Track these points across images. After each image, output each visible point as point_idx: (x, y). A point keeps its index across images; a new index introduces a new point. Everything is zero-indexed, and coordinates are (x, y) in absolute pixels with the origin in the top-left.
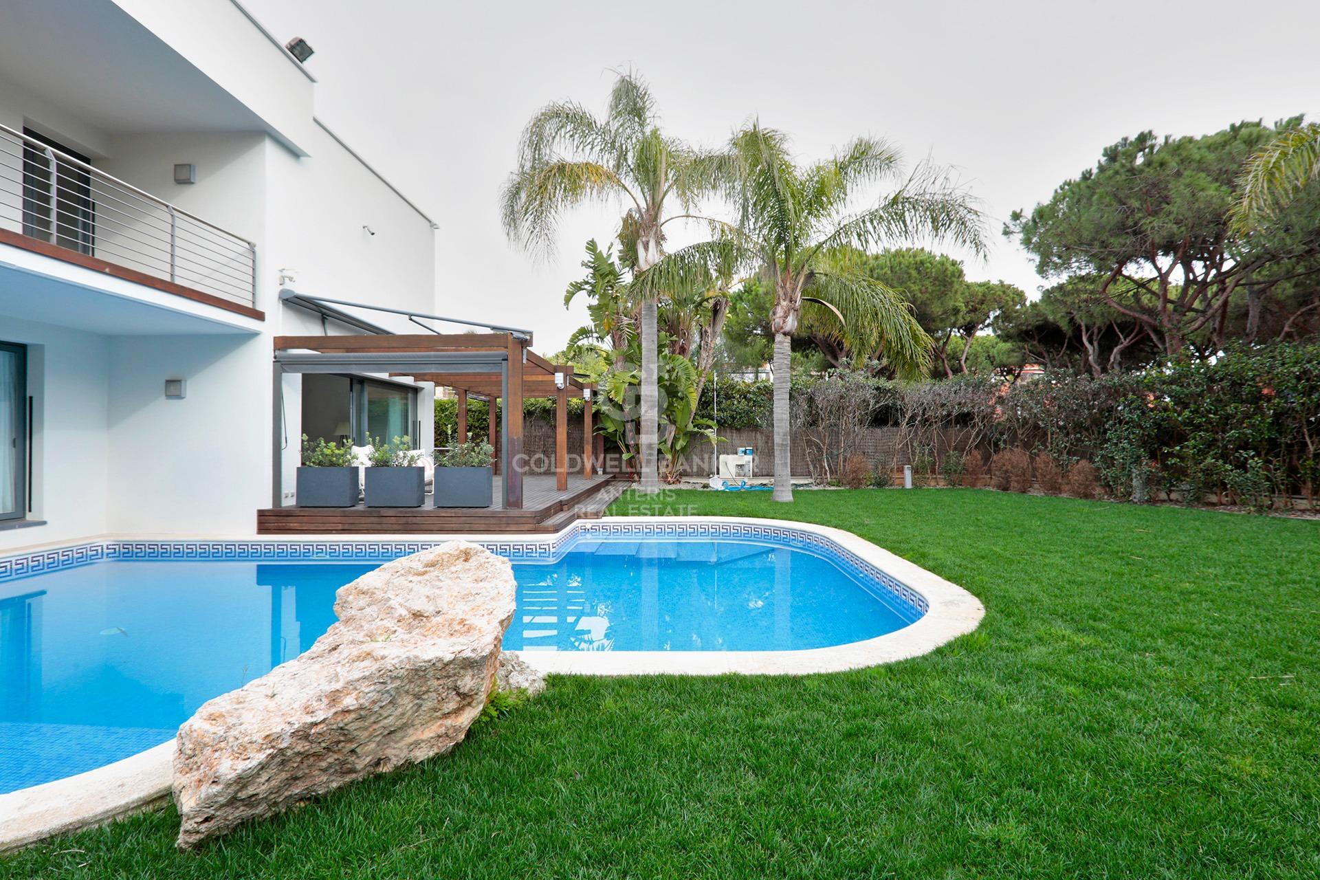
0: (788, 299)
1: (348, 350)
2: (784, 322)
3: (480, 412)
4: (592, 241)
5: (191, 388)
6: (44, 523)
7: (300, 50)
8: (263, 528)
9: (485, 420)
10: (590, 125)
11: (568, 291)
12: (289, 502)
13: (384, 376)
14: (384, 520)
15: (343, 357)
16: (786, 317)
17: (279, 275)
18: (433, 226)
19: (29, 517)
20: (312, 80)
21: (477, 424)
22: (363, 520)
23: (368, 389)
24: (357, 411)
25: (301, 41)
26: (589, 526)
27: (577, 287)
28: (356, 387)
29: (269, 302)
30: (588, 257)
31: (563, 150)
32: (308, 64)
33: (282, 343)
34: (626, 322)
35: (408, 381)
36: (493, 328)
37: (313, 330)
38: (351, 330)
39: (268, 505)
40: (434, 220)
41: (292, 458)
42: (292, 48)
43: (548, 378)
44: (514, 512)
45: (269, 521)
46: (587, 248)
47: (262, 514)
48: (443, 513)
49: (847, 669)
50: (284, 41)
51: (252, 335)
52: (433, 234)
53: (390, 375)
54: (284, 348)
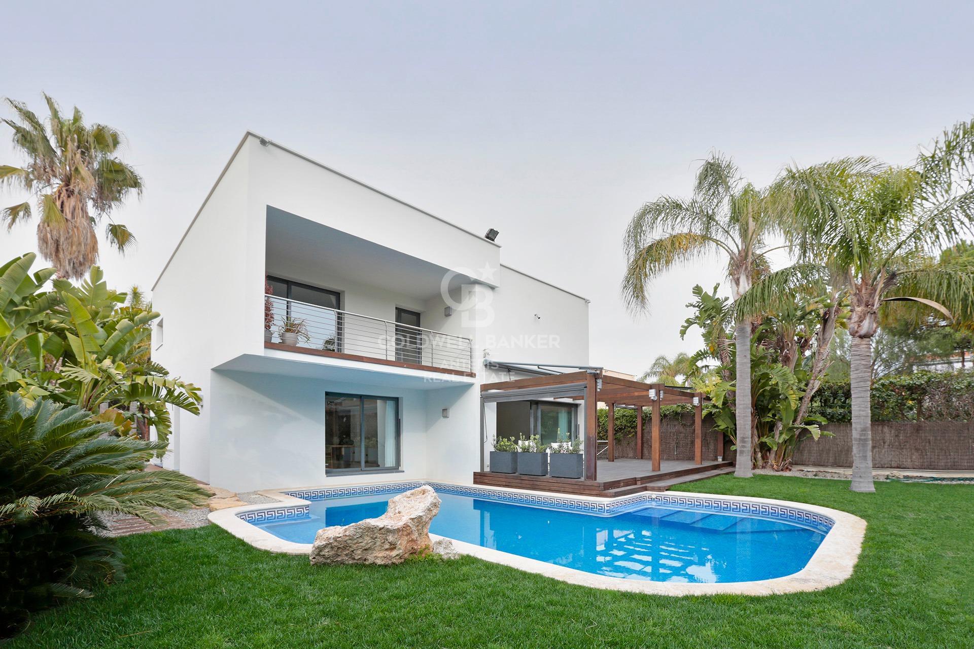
0: (864, 305)
1: (520, 388)
2: (859, 326)
3: (631, 416)
4: (697, 286)
5: (451, 412)
6: (403, 472)
7: (492, 235)
8: (475, 482)
9: (634, 422)
10: (678, 206)
11: (683, 326)
12: (487, 469)
13: (551, 399)
14: (523, 482)
15: (517, 392)
16: (861, 321)
17: (483, 353)
18: (587, 301)
19: (400, 469)
20: (500, 247)
21: (629, 425)
22: (514, 481)
23: (541, 407)
24: (534, 421)
25: (492, 230)
26: (654, 496)
27: (690, 322)
28: (534, 406)
29: (478, 367)
30: (695, 299)
31: (657, 233)
32: (497, 241)
33: (485, 388)
34: (728, 343)
35: (570, 401)
36: (580, 368)
37: (503, 378)
38: (526, 375)
39: (478, 470)
40: (586, 298)
41: (490, 447)
42: (487, 237)
43: (644, 393)
44: (589, 482)
45: (479, 478)
46: (694, 292)
47: (475, 474)
48: (555, 480)
49: (604, 588)
50: (483, 235)
51: (470, 385)
52: (588, 306)
53: (554, 399)
54: (487, 390)
